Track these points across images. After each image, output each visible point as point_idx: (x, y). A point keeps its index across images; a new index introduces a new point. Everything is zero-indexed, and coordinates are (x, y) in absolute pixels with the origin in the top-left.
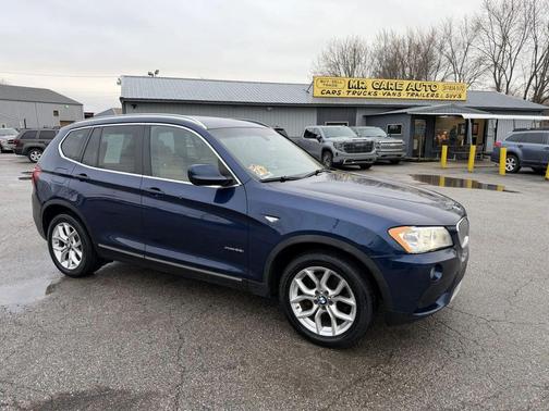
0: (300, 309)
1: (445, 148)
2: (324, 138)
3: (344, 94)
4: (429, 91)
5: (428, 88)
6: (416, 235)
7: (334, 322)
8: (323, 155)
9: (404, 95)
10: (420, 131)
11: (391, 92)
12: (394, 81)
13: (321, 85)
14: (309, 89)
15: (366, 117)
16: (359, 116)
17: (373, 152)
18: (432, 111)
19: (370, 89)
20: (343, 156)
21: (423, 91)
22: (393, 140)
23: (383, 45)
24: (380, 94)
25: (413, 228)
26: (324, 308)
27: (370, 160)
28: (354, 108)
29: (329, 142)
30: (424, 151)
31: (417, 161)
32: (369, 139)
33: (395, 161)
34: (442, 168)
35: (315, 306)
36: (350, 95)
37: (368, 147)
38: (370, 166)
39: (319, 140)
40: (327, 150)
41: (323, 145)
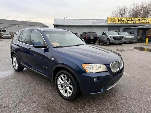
0: (61, 87)
1: (147, 39)
2: (108, 35)
3: (117, 22)
4: (146, 21)
5: (145, 20)
6: (91, 67)
7: (68, 92)
8: (107, 40)
9: (137, 22)
10: (141, 34)
11: (132, 21)
12: (133, 18)
13: (110, 20)
14: (106, 21)
15: (124, 29)
16: (121, 29)
17: (123, 39)
18: (145, 27)
19: (125, 21)
20: (113, 41)
21: (143, 21)
22: (130, 36)
23: (133, 7)
24: (129, 22)
25: (90, 65)
26: (66, 88)
27: (122, 42)
28: (120, 26)
29: (109, 36)
30: (141, 40)
31: (138, 43)
32: (122, 36)
33: (131, 43)
34: (146, 45)
35: (64, 87)
36: (119, 22)
37: (121, 38)
38: (122, 44)
39: (106, 36)
40: (108, 39)
41: (107, 37)
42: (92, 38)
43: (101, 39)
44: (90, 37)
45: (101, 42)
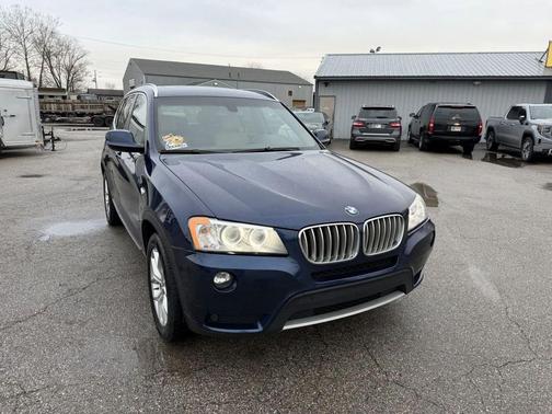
14: (541, 58)
20: (549, 144)
29: (533, 125)
39: (522, 123)
40: (528, 135)
41: (526, 128)
42: (459, 129)
43: (501, 134)
44: (447, 126)
45: (500, 148)
